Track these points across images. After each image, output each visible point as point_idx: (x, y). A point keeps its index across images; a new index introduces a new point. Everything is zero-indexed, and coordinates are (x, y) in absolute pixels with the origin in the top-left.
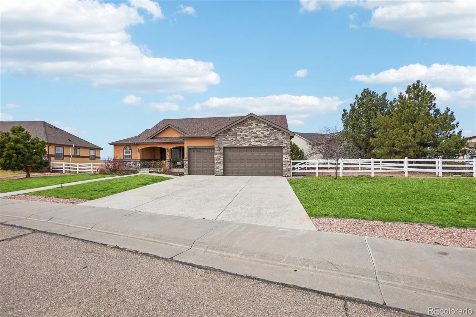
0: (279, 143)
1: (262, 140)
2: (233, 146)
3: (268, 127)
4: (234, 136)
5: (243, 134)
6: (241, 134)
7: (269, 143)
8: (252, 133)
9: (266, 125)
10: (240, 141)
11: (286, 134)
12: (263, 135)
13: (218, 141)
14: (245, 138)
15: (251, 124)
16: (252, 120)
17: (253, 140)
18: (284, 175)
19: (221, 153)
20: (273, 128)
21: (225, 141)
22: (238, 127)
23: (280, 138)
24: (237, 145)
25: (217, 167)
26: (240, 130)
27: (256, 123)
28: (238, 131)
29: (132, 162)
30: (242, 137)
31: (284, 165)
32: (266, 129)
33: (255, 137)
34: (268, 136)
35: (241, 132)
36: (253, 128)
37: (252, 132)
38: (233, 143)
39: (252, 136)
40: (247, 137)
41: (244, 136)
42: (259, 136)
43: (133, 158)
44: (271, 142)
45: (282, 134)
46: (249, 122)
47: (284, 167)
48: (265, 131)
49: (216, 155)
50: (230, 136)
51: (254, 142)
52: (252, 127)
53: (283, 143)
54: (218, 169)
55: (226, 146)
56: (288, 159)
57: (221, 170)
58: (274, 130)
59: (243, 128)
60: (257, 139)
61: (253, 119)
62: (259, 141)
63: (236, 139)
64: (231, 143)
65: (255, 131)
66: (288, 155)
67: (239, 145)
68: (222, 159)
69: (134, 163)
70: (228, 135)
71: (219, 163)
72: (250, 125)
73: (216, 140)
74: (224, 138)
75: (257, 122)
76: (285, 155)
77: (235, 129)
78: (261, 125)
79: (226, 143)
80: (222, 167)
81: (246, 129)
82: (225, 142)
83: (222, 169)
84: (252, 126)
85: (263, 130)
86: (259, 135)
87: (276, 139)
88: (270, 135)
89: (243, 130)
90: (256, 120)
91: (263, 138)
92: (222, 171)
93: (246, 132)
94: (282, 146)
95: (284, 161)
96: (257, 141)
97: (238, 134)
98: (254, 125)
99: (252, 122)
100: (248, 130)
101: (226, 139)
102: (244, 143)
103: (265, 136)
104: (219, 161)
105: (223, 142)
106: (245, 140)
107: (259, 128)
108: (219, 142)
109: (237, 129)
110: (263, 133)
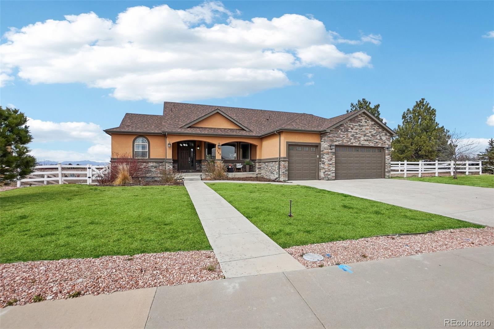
0: (382, 144)
1: (370, 139)
2: (345, 144)
3: (374, 126)
4: (345, 133)
5: (354, 131)
6: (352, 131)
7: (375, 142)
8: (361, 131)
9: (373, 124)
10: (351, 139)
11: (388, 134)
12: (370, 133)
13: (329, 137)
14: (356, 135)
15: (361, 121)
16: (361, 117)
17: (362, 139)
18: (386, 177)
19: (333, 152)
20: (378, 128)
21: (337, 137)
22: (349, 122)
23: (384, 138)
24: (349, 143)
25: (329, 170)
26: (352, 126)
27: (364, 120)
28: (350, 127)
29: (151, 164)
30: (353, 135)
31: (386, 167)
32: (373, 127)
33: (364, 136)
34: (374, 136)
35: (352, 129)
36: (362, 126)
37: (361, 129)
38: (345, 141)
39: (362, 135)
40: (357, 134)
41: (355, 134)
42: (367, 135)
43: (151, 157)
44: (377, 142)
45: (385, 134)
46: (359, 118)
47: (386, 169)
48: (372, 130)
49: (328, 154)
50: (342, 133)
51: (363, 140)
52: (361, 124)
53: (386, 144)
54: (330, 171)
55: (338, 144)
56: (389, 160)
57: (333, 173)
58: (380, 130)
59: (354, 124)
60: (365, 138)
61: (363, 115)
62: (367, 141)
63: (347, 136)
64: (343, 140)
65: (364, 128)
66: (389, 156)
67: (350, 143)
68: (334, 159)
69: (154, 164)
70: (340, 131)
71: (331, 164)
72: (359, 122)
73: (329, 136)
74: (336, 134)
75: (366, 119)
76: (387, 156)
77: (347, 124)
78: (369, 123)
79: (338, 141)
80: (334, 169)
81: (356, 126)
82: (337, 139)
83: (334, 171)
84: (361, 122)
85: (371, 129)
86: (367, 133)
87: (381, 139)
88: (376, 135)
89: (354, 126)
90: (364, 116)
91: (371, 138)
92: (334, 175)
93: (356, 130)
94: (385, 147)
95: (386, 162)
96: (365, 141)
97: (349, 130)
98: (363, 123)
99: (362, 118)
100: (359, 127)
101: (338, 135)
102: (355, 141)
103: (372, 135)
104: (331, 163)
105: (335, 139)
106: (355, 138)
107: (368, 125)
108: (331, 139)
109: (349, 124)
110: (370, 132)
